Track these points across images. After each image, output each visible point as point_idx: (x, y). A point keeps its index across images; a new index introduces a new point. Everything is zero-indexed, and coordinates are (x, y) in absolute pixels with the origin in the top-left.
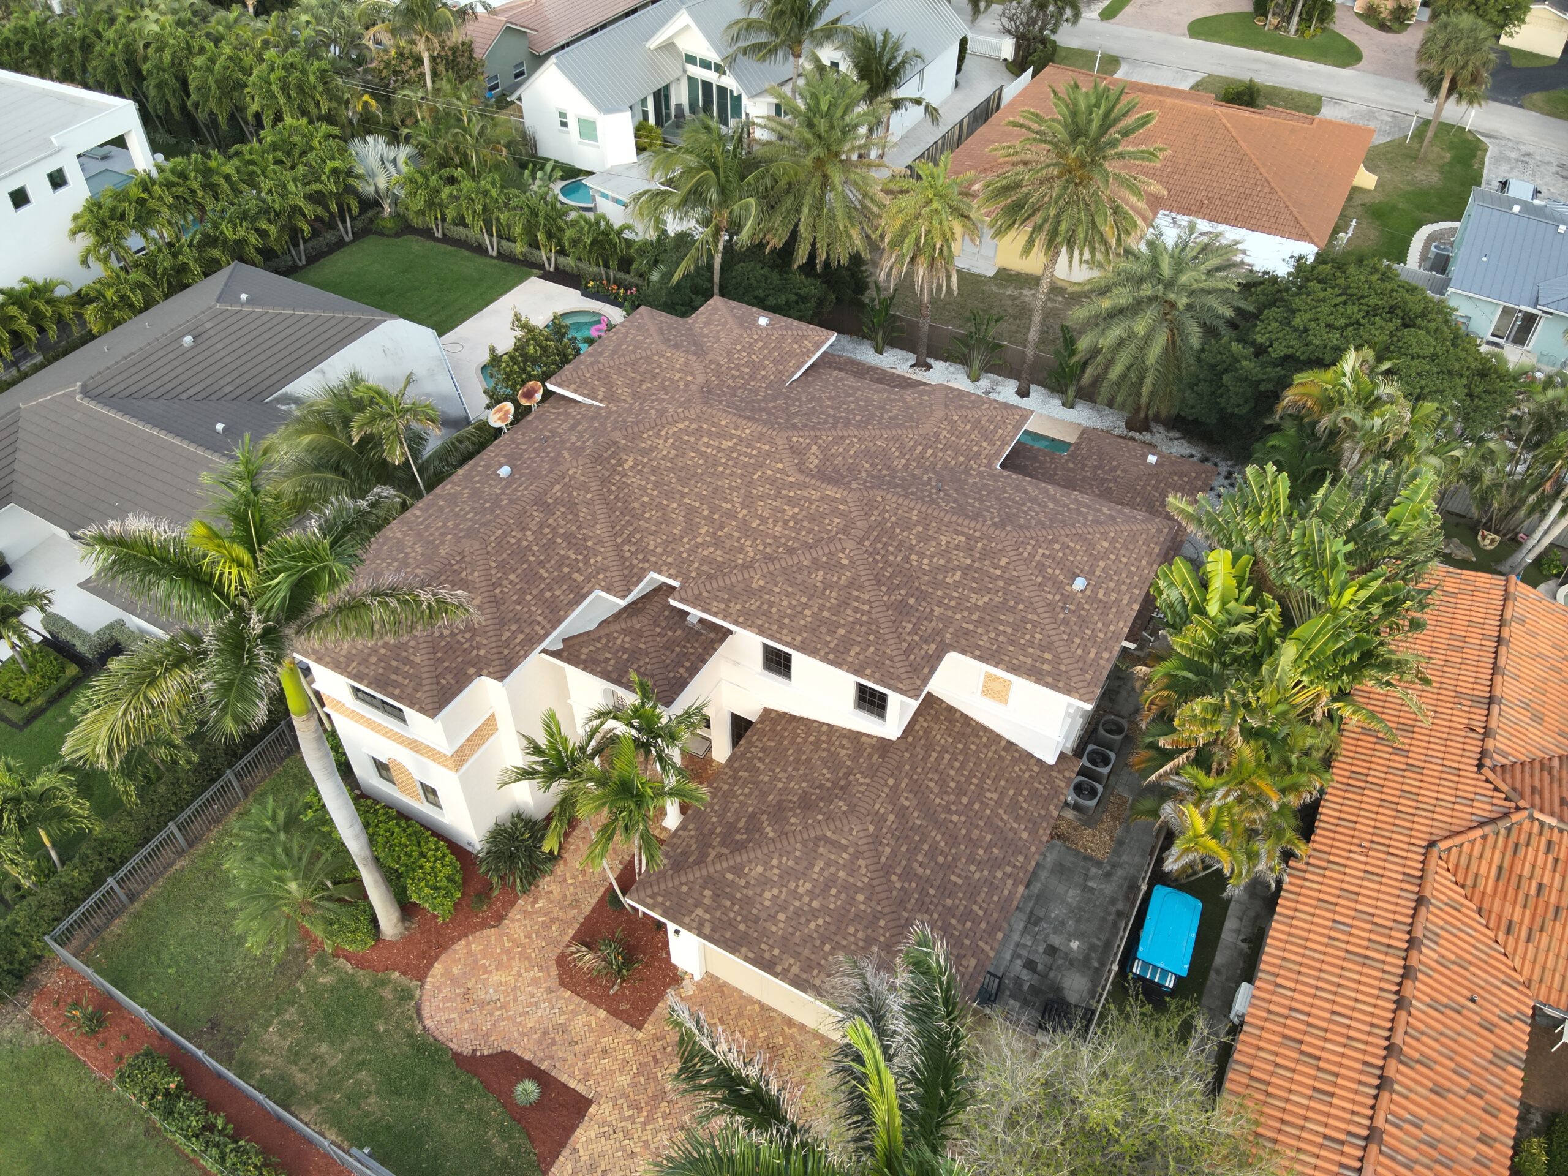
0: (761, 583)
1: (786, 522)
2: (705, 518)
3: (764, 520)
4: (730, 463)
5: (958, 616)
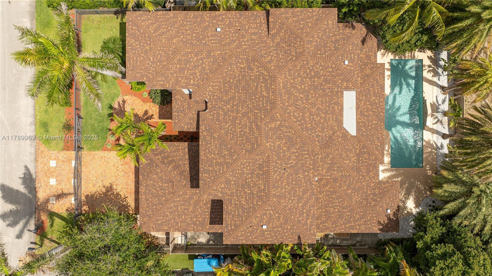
0: (216, 136)
1: (242, 131)
2: (233, 104)
3: (240, 124)
4: (257, 99)
5: (235, 198)
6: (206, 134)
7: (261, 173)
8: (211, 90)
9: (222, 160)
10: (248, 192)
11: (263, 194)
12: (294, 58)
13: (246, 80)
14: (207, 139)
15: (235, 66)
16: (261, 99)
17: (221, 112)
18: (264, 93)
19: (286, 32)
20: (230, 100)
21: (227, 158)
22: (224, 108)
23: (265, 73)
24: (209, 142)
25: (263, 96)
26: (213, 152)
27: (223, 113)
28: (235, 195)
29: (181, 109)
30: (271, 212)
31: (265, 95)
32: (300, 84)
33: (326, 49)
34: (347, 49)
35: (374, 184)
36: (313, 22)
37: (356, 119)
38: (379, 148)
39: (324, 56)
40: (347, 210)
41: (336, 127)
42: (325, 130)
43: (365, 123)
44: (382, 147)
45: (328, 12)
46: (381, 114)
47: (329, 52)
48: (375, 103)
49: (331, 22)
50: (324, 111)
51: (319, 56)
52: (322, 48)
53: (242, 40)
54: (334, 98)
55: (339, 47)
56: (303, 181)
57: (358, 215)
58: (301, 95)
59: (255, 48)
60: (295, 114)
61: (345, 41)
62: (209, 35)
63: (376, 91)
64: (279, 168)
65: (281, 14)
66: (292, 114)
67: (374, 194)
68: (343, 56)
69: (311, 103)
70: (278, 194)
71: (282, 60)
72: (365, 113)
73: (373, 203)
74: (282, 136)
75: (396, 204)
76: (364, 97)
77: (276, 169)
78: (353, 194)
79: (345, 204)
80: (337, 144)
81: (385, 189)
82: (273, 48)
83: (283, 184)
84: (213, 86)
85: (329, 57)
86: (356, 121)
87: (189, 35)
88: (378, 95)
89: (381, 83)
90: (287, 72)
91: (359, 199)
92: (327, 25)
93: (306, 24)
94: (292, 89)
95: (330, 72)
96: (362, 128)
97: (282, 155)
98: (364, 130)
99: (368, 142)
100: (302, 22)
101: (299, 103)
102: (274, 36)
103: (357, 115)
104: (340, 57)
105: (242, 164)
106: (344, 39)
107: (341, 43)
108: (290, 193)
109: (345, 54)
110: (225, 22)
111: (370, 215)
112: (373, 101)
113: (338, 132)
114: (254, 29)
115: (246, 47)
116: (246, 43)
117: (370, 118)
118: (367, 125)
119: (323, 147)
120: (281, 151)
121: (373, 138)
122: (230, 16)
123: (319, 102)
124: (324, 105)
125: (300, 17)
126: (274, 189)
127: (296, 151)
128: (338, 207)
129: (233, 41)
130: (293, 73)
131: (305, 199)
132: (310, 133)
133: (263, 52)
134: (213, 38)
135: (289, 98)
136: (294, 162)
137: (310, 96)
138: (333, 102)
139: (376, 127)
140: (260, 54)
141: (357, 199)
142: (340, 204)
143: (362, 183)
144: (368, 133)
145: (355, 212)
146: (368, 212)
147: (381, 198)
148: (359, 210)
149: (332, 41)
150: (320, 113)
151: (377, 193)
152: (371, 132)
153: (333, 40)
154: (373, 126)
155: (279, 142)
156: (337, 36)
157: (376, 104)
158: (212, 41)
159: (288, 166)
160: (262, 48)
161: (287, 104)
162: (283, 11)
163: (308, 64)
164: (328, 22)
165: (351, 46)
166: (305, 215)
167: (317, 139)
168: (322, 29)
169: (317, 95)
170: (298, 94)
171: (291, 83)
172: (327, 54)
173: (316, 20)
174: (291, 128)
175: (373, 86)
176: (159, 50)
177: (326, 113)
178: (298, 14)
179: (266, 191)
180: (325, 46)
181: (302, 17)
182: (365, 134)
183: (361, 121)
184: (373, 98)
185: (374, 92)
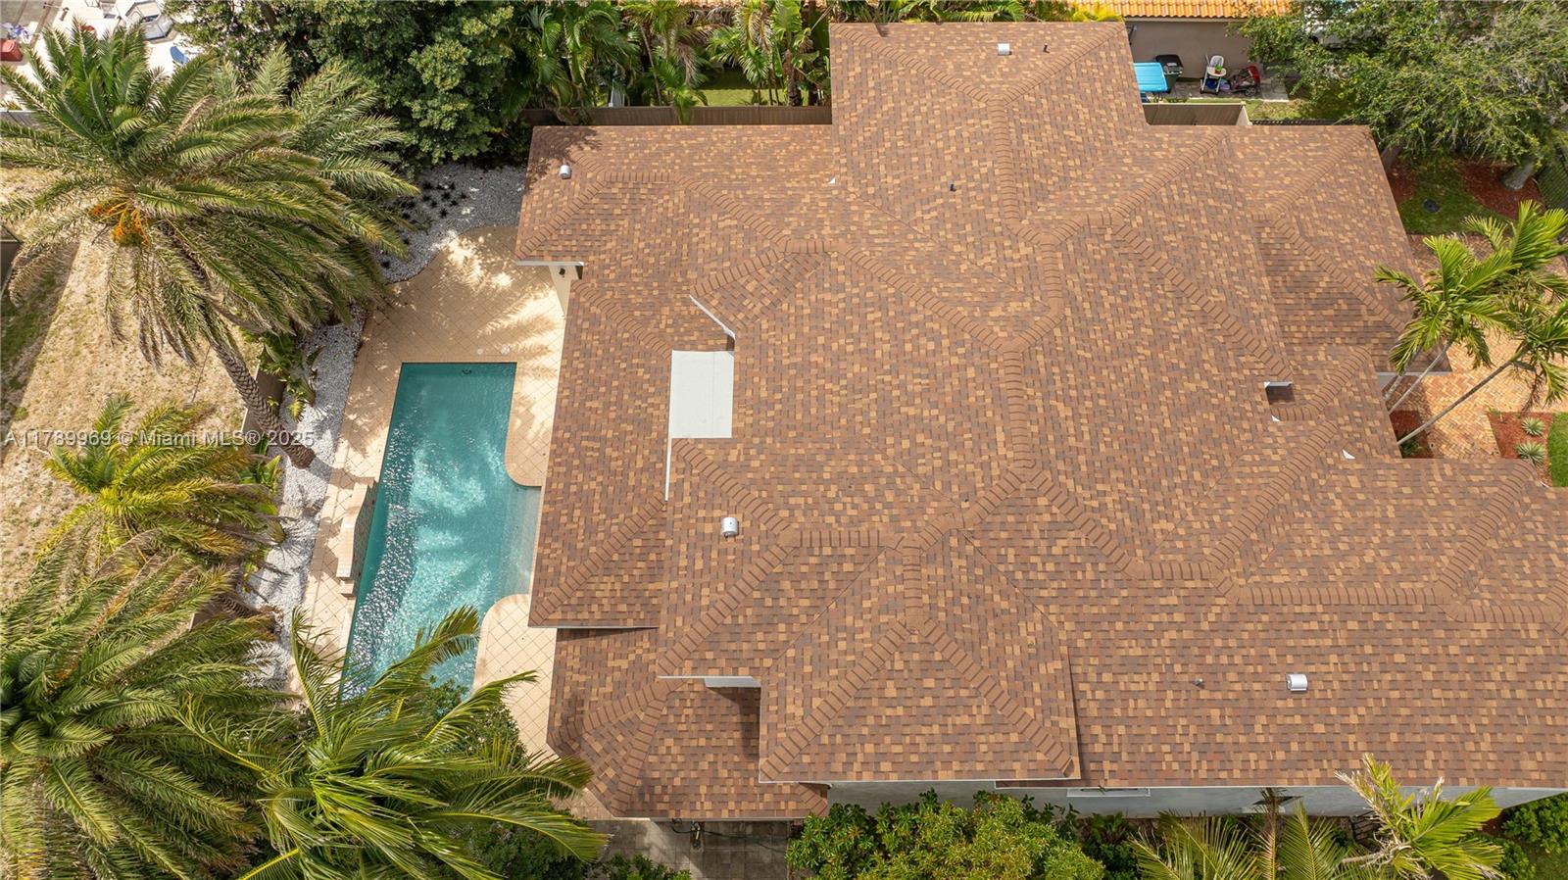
3: (1138, 323)
5: (1111, 125)
6: (1254, 305)
7: (1036, 177)
8: (1269, 452)
9: (1180, 219)
10: (1072, 134)
11: (1023, 121)
12: (954, 542)
13: (1141, 470)
14: (1245, 290)
15: (1197, 525)
16: (1073, 393)
17: (1215, 371)
18: (1064, 411)
19: (998, 661)
20: (1190, 409)
21: (1164, 223)
22: (1205, 385)
23: (1070, 483)
24: (1235, 278)
25: (1067, 400)
26: (1216, 246)
27: (1207, 366)
28: (1112, 132)
29: (1357, 414)
30: (987, 80)
31: (1061, 406)
32: (920, 450)
33: (815, 585)
34: (721, 587)
36: (875, 702)
37: (667, 405)
39: (827, 551)
40: (704, 170)
41: (765, 326)
42: (807, 311)
43: (633, 395)
45: (806, 759)
46: (567, 435)
47: (804, 569)
48: (585, 468)
49: (790, 709)
50: (814, 371)
51: (849, 551)
52: (832, 585)
53: (1186, 634)
54: (771, 424)
55: (756, 595)
56: (882, 168)
57: (669, 162)
58: (912, 411)
59: (1124, 593)
60: (931, 346)
61: (728, 621)
62: (1334, 658)
63: (577, 513)
64: (974, 189)
65: (1025, 746)
66: (945, 342)
67: (607, 216)
68: (744, 556)
69: (866, 390)
70: (971, 122)
71: (1004, 535)
72: (630, 428)
73: (614, 190)
74: (975, 281)
75: (536, 197)
76: (632, 482)
77: (986, 186)
78: (682, 211)
80: (762, 271)
81: (569, 232)
82: (1044, 593)
83: (953, 149)
84: (1265, 461)
85: (806, 544)
86: (668, 398)
87: (1427, 660)
88: (572, 498)
89: (555, 545)
90: (980, 485)
91: (661, 201)
92: (808, 695)
93: (909, 692)
94: (950, 427)
95: (794, 494)
96: (647, 376)
97: (968, 227)
98: (641, 371)
99: (626, 335)
100: (928, 701)
101: (916, 386)
102: (1046, 648)
103: (666, 418)
104: (756, 547)
105: (1110, 203)
106: (735, 634)
107: (749, 612)
108: (929, 130)
109: (731, 565)
110: (1273, 729)
111: (626, 162)
112: (594, 474)
113: (756, 311)
114: (1133, 687)
115: (1163, 601)
116: (1165, 618)
117: (613, 415)
118: (627, 390)
119: (819, 258)
120: (970, 239)
121: (606, 351)
122: (1253, 756)
124: (814, 393)
125: (936, 729)
126: (986, 130)
127: (916, 245)
129: (1225, 628)
130: (955, 488)
131: (873, 122)
132: (870, 294)
133: (1090, 575)
134: (1312, 642)
135: (962, 394)
136: (919, 214)
137: (873, 414)
138: (778, 407)
139: (591, 390)
140: (1102, 567)
141: (667, 201)
143: (648, 246)
144: (623, 365)
145: (677, 167)
146: (633, 168)
147: (585, 205)
148: (663, 170)
149: (789, 620)
150: (828, 365)
151: (598, 222)
152: (610, 371)
153: (782, 627)
154: (603, 390)
155: (981, 263)
156: (762, 646)
158: (1314, 626)
159: (940, 201)
160: (1093, 593)
161: (971, 373)
162: (1017, 766)
163: (894, 519)
164: (807, 706)
165: (705, 602)
166: (871, 84)
167: (841, 278)
168: (834, 672)
169: (843, 422)
170: (926, 413)
171: (959, 447)
172: (813, 560)
173: (859, 715)
175: (590, 530)
176: (1536, 591)
177: (805, 367)
178: (947, 749)
179: (1012, 124)
180: (820, 596)
181: (925, 730)
182: (635, 361)
183: (650, 401)
184: (593, 485)
185: (588, 508)
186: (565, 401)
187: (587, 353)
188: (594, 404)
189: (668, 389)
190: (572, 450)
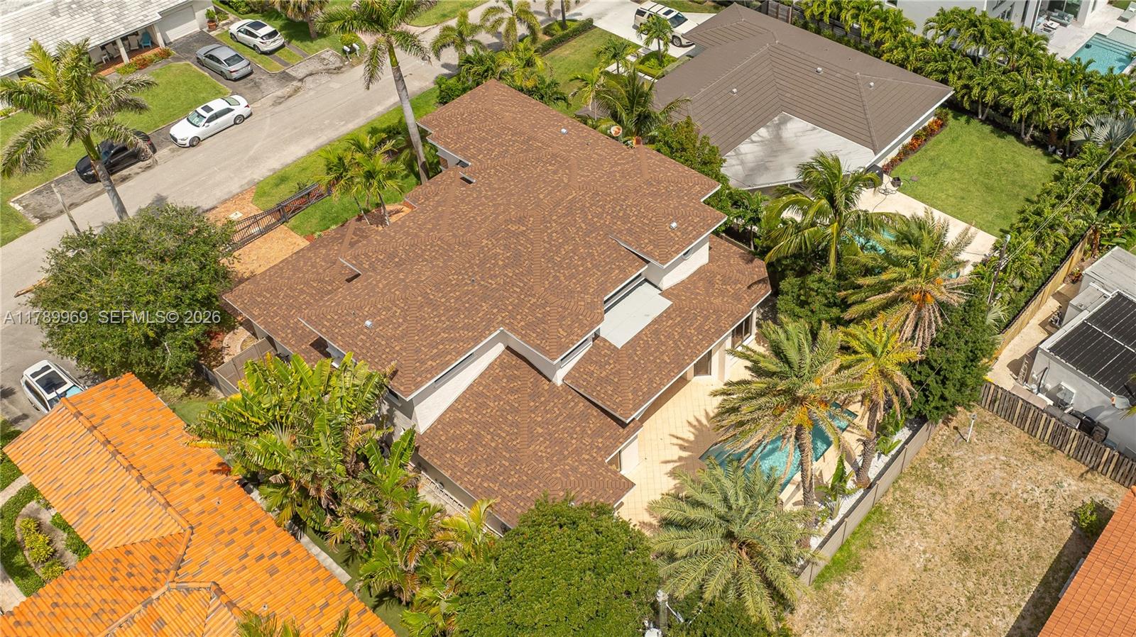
9: (415, 231)
10: (401, 277)
11: (414, 285)
26: (417, 221)
28: (383, 274)
30: (399, 311)
32: (593, 215)
34: (690, 217)
35: (591, 458)
36: (676, 175)
37: (641, 331)
38: (640, 393)
39: (652, 204)
40: (508, 456)
43: (649, 347)
44: (646, 397)
45: (705, 180)
46: (686, 358)
47: (662, 205)
50: (595, 262)
55: (682, 209)
57: (517, 476)
58: (583, 225)
61: (696, 211)
62: (549, 130)
63: (706, 328)
64: (467, 275)
66: (549, 231)
68: (676, 218)
69: (587, 242)
70: (432, 297)
72: (662, 337)
74: (512, 246)
76: (679, 319)
77: (463, 272)
78: (541, 439)
79: (515, 443)
83: (451, 295)
85: (655, 208)
86: (639, 334)
88: (704, 334)
89: (724, 325)
91: (544, 454)
94: (579, 212)
95: (644, 224)
96: (638, 349)
97: (488, 265)
98: (638, 353)
99: (630, 372)
100: (662, 168)
101: (573, 229)
102: (618, 165)
103: (646, 327)
104: (671, 217)
107: (688, 209)
108: (447, 310)
109: (682, 219)
110: (581, 133)
111: (536, 490)
112: (689, 334)
114: (604, 153)
115: (575, 156)
117: (664, 348)
118: (650, 351)
121: (643, 375)
123: (598, 249)
126: (433, 289)
128: (500, 441)
132: (550, 266)
134: (550, 133)
135: (564, 216)
136: (494, 286)
137: (593, 235)
140: (581, 167)
141: (541, 451)
142: (508, 438)
144: (642, 362)
145: (518, 468)
146: (537, 482)
148: (526, 469)
152: (649, 365)
154: (658, 361)
157: (691, 341)
158: (545, 134)
159: (482, 283)
161: (555, 218)
169: (603, 241)
170: (580, 221)
171: (584, 206)
172: (657, 205)
173: (682, 176)
174: (532, 244)
175: (707, 318)
177: (595, 266)
178: (667, 163)
179: (422, 284)
182: (636, 359)
183: (646, 339)
184: (693, 331)
185: (701, 326)
186: (676, 371)
187: (651, 381)
188: (666, 358)
189: (635, 336)
190: (689, 351)
